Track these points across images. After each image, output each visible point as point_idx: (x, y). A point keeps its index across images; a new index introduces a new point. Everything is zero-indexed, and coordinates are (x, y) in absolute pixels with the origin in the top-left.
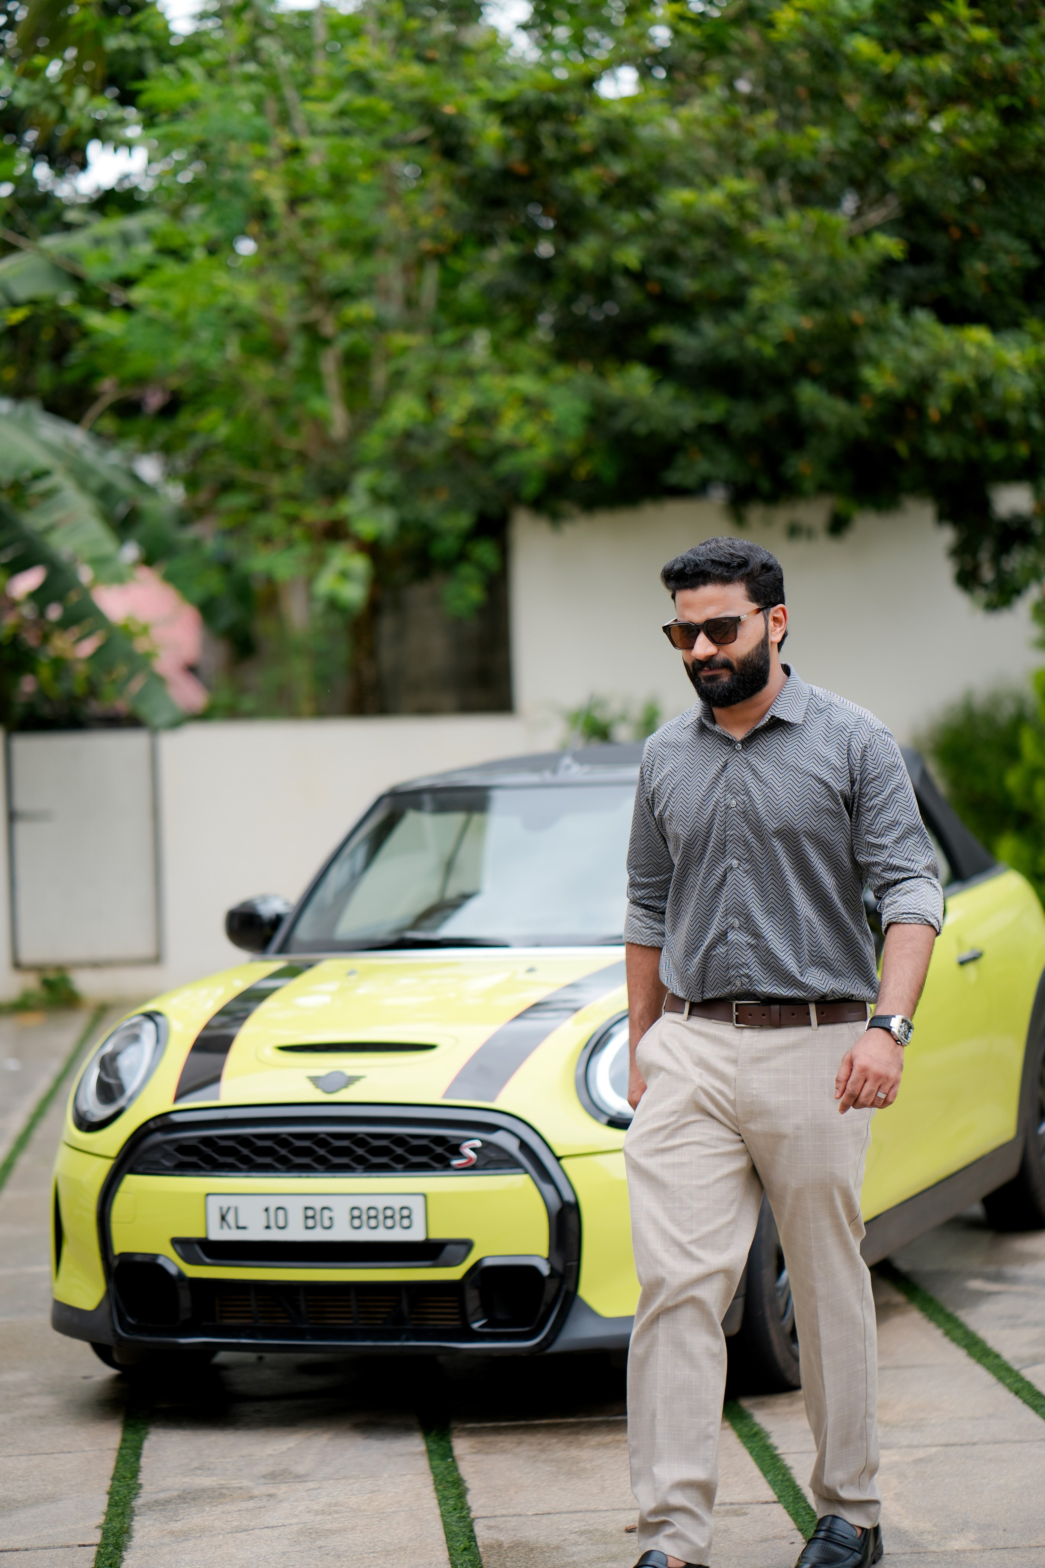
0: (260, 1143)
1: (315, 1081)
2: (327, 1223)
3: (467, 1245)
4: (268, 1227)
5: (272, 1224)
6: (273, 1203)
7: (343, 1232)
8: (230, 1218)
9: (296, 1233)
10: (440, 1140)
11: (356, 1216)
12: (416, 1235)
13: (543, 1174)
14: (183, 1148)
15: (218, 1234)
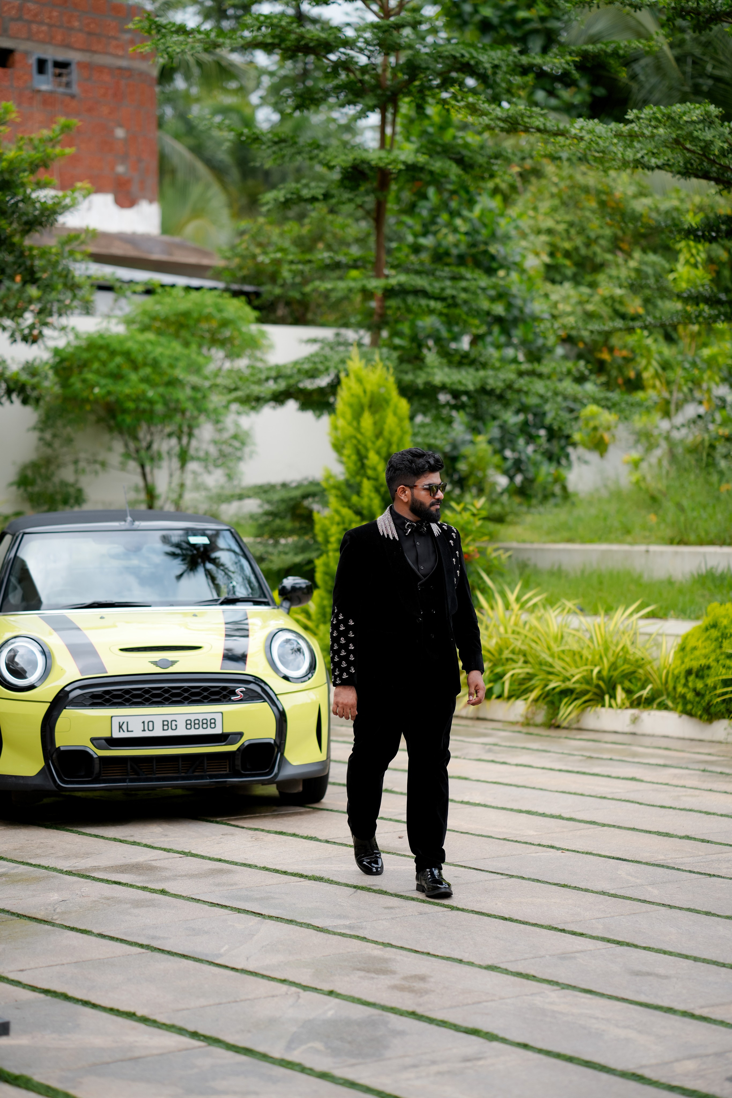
0: (135, 692)
1: (155, 663)
2: (174, 727)
3: (241, 734)
4: (144, 730)
5: (146, 728)
6: (146, 719)
7: (182, 731)
8: (124, 727)
9: (158, 732)
10: (225, 688)
11: (188, 724)
12: (218, 731)
13: (273, 703)
14: (94, 696)
15: (117, 734)
